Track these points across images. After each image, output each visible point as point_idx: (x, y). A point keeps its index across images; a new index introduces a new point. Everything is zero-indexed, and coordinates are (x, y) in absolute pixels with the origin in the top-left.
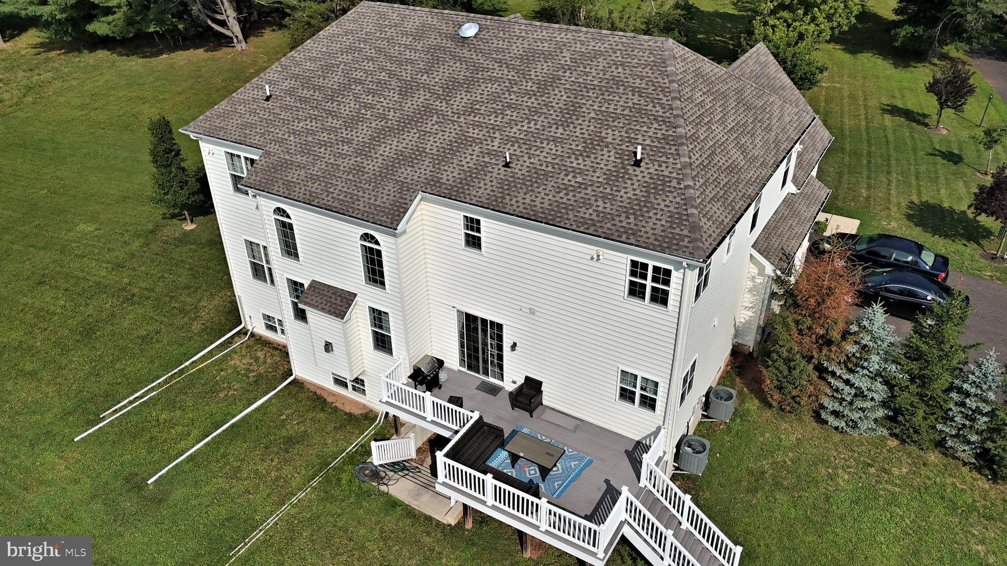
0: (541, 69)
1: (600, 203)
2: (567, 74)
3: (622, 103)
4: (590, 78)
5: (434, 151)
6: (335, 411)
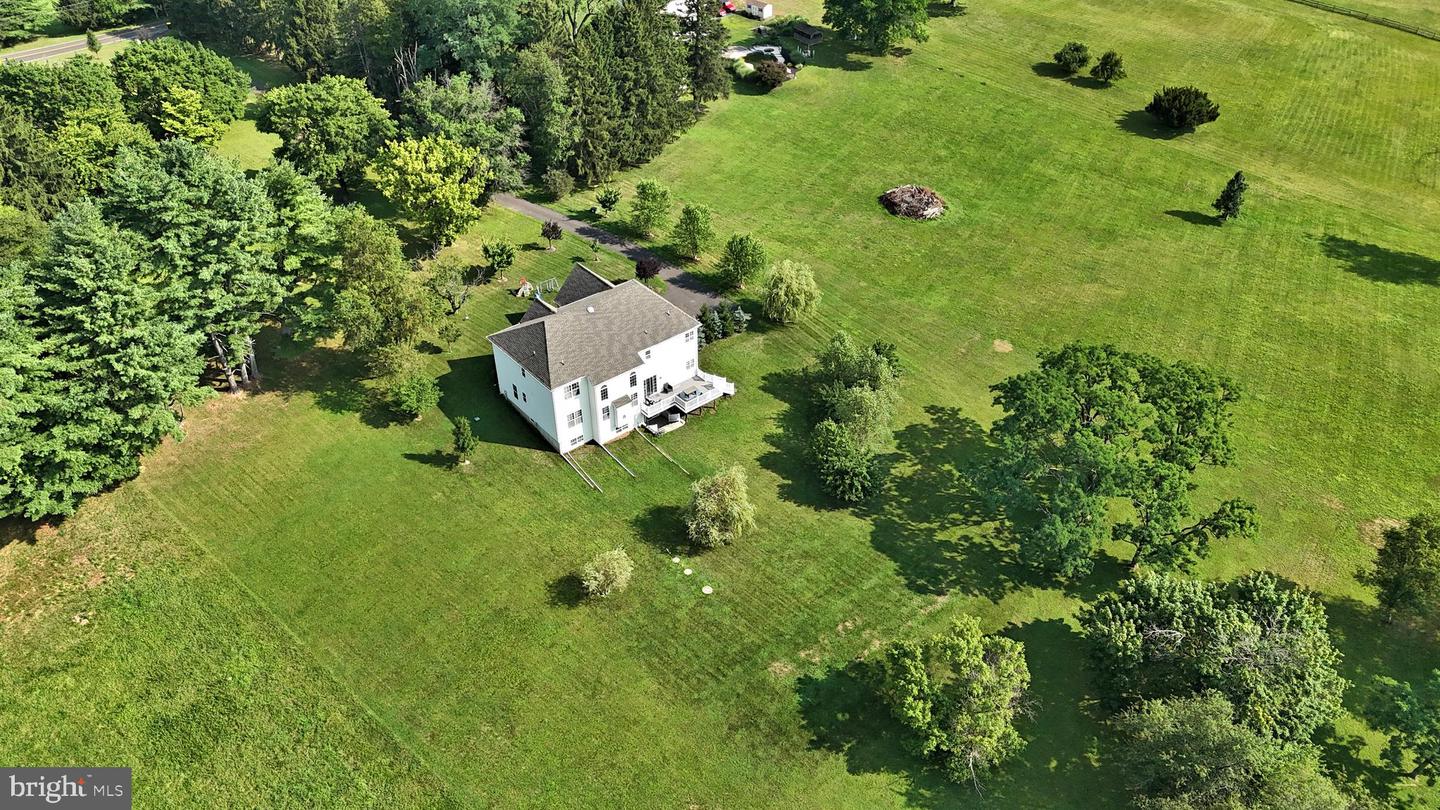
1: (673, 327)
6: (624, 439)
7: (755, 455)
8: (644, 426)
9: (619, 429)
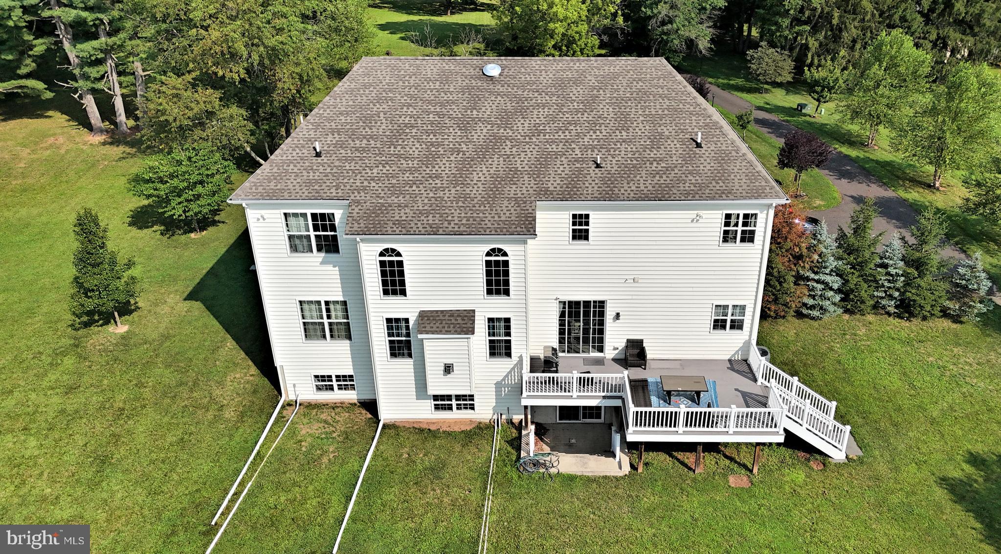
0: (577, 92)
1: (690, 177)
2: (601, 92)
3: (658, 107)
4: (621, 93)
5: (527, 168)
6: (448, 434)
8: (519, 427)
9: (442, 402)
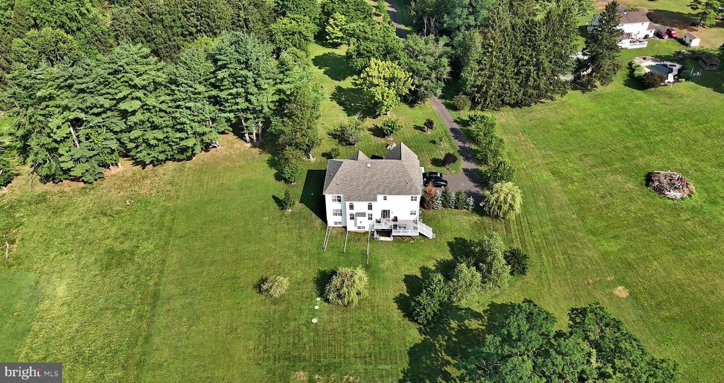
1: (405, 190)
2: (390, 170)
3: (401, 174)
5: (376, 188)
6: (360, 233)
7: (407, 273)
8: (373, 232)
9: (359, 228)
